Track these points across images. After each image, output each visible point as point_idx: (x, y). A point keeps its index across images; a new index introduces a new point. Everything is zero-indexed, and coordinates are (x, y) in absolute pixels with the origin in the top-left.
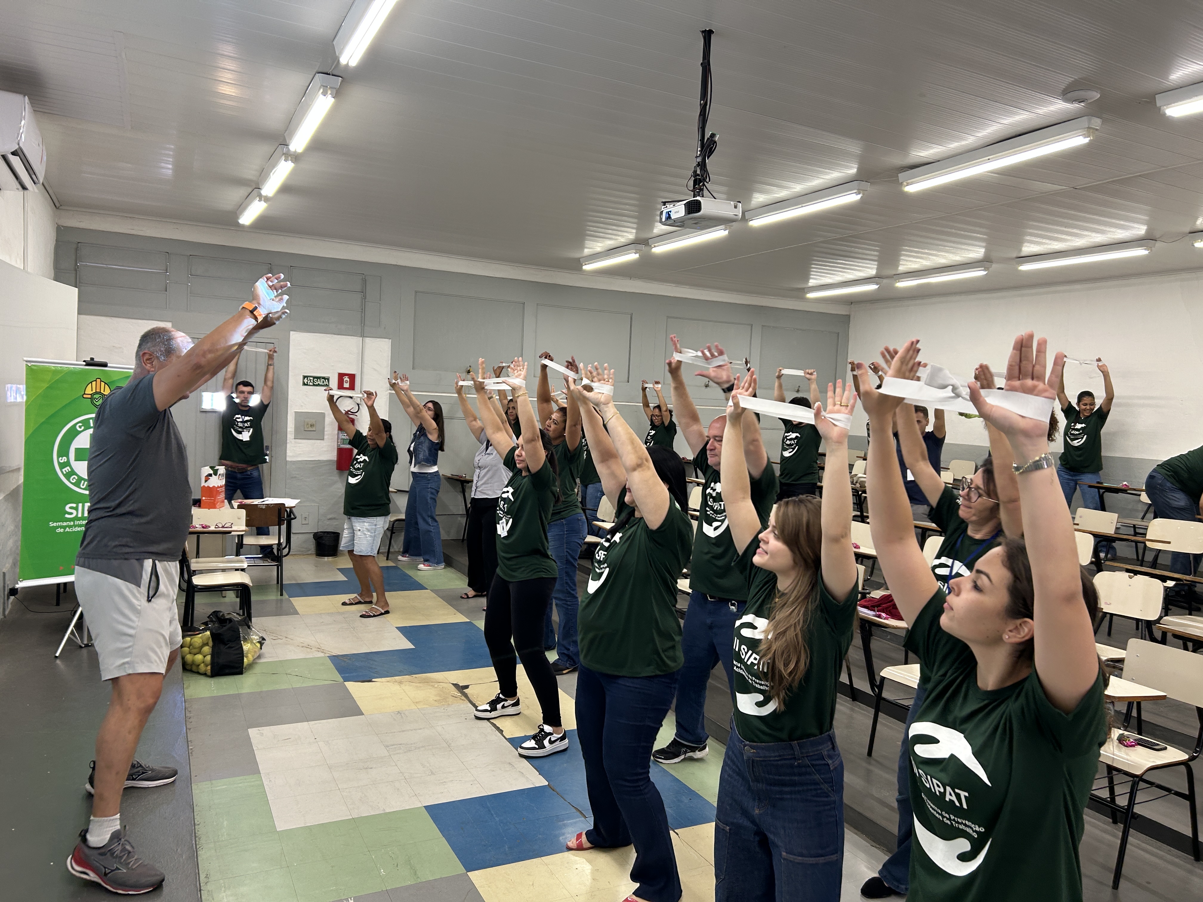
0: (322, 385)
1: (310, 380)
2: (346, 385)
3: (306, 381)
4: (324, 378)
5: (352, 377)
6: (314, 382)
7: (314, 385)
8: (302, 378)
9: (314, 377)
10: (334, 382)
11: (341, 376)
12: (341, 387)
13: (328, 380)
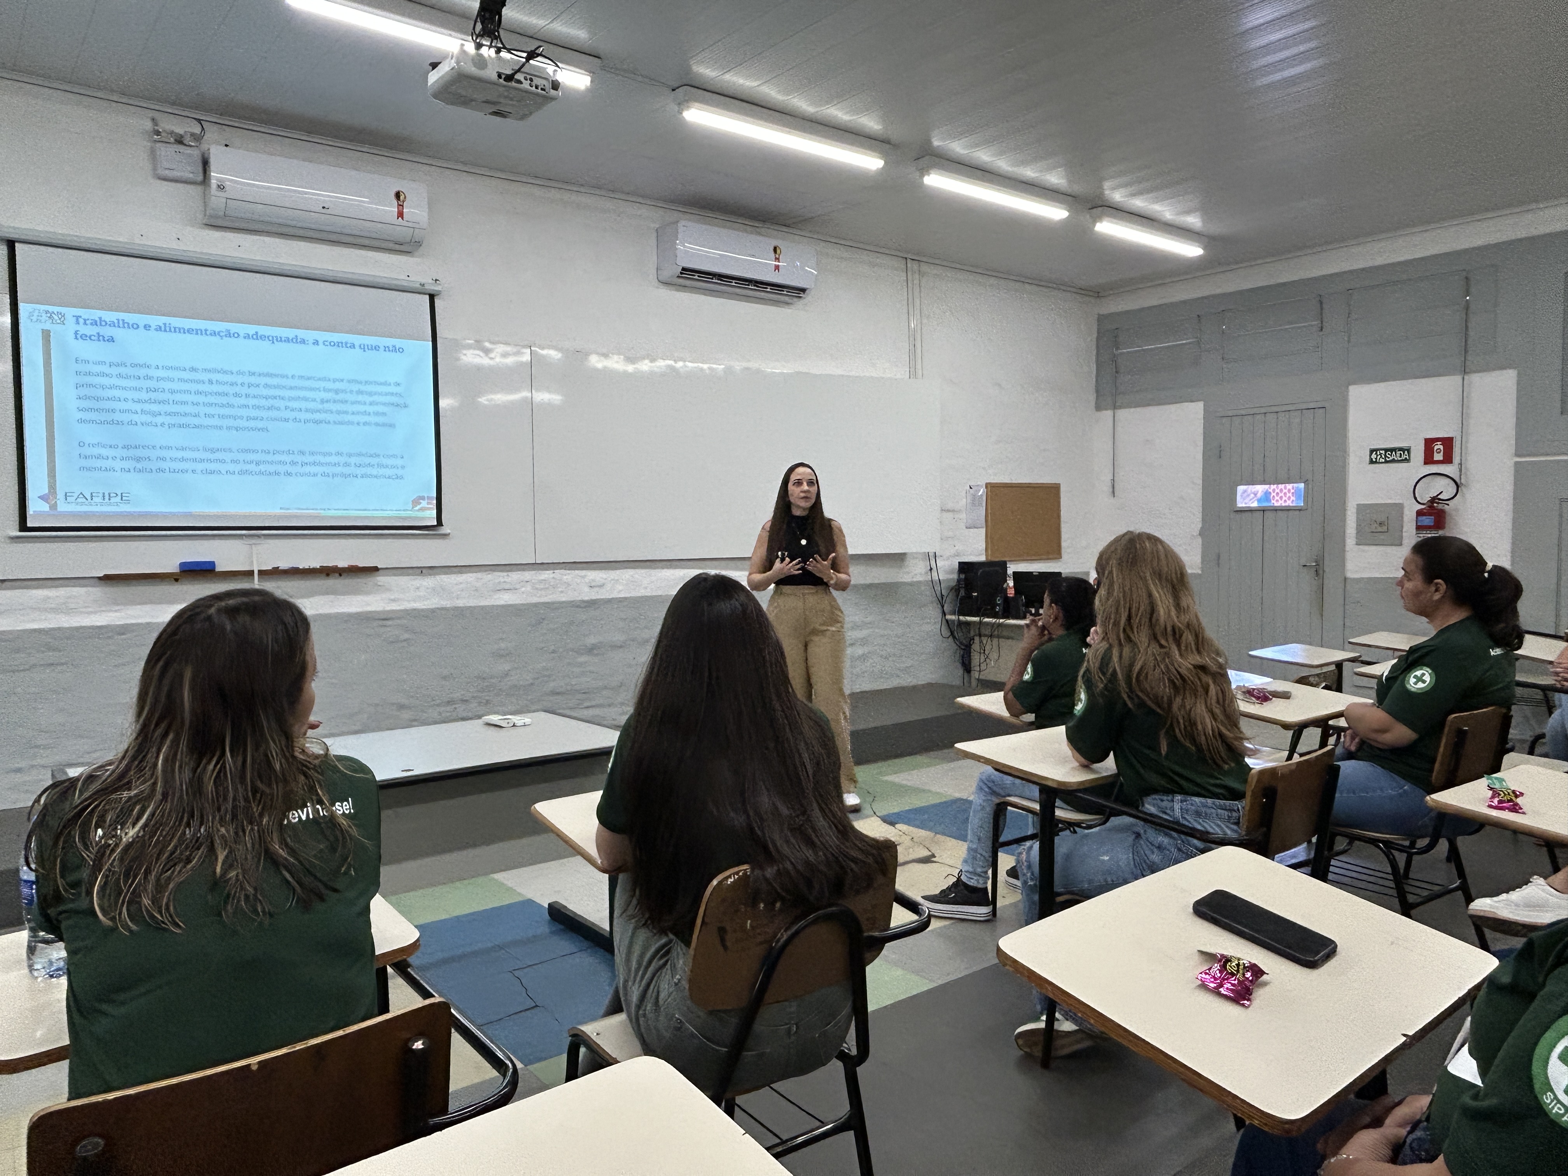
0: (1398, 461)
1: (1381, 454)
2: (1438, 457)
3: (1374, 456)
4: (1401, 449)
5: (1448, 443)
6: (1386, 456)
7: (1386, 462)
8: (1368, 453)
9: (1386, 450)
10: (1418, 453)
11: (1429, 443)
12: (1429, 460)
13: (1409, 451)
